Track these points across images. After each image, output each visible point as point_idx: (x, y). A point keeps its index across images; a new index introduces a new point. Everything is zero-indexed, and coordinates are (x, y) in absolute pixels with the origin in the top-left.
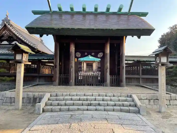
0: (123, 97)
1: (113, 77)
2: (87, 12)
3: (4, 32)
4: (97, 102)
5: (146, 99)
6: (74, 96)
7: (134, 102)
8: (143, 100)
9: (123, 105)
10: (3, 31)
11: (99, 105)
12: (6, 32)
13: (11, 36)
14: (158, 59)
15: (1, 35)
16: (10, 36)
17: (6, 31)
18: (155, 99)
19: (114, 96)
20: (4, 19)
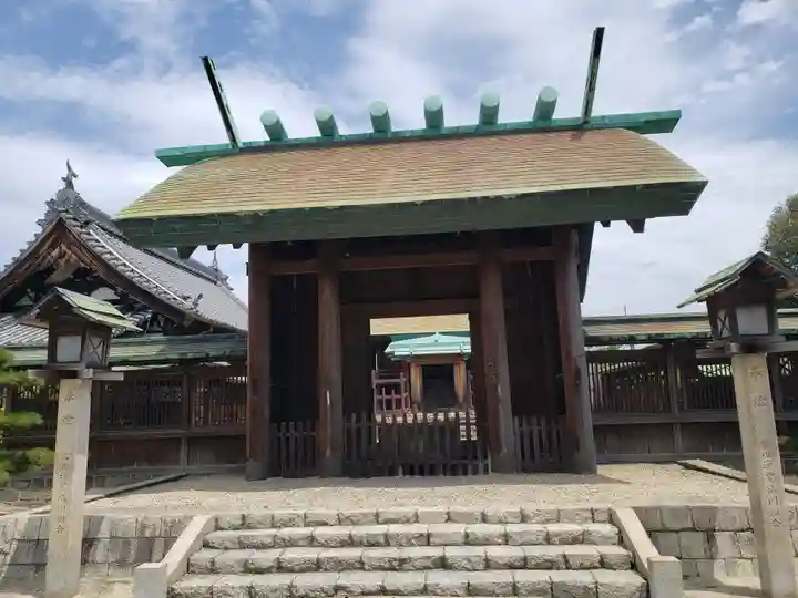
0: (572, 521)
1: (529, 423)
2: (396, 132)
3: (55, 253)
4: (435, 552)
5: (693, 529)
6: (325, 524)
7: (625, 548)
8: (677, 532)
9: (567, 562)
10: (53, 247)
11: (443, 564)
12: (65, 253)
13: (83, 265)
14: (723, 324)
15: (45, 265)
16: (79, 269)
17: (64, 248)
18: (738, 525)
19: (524, 518)
20: (55, 198)
